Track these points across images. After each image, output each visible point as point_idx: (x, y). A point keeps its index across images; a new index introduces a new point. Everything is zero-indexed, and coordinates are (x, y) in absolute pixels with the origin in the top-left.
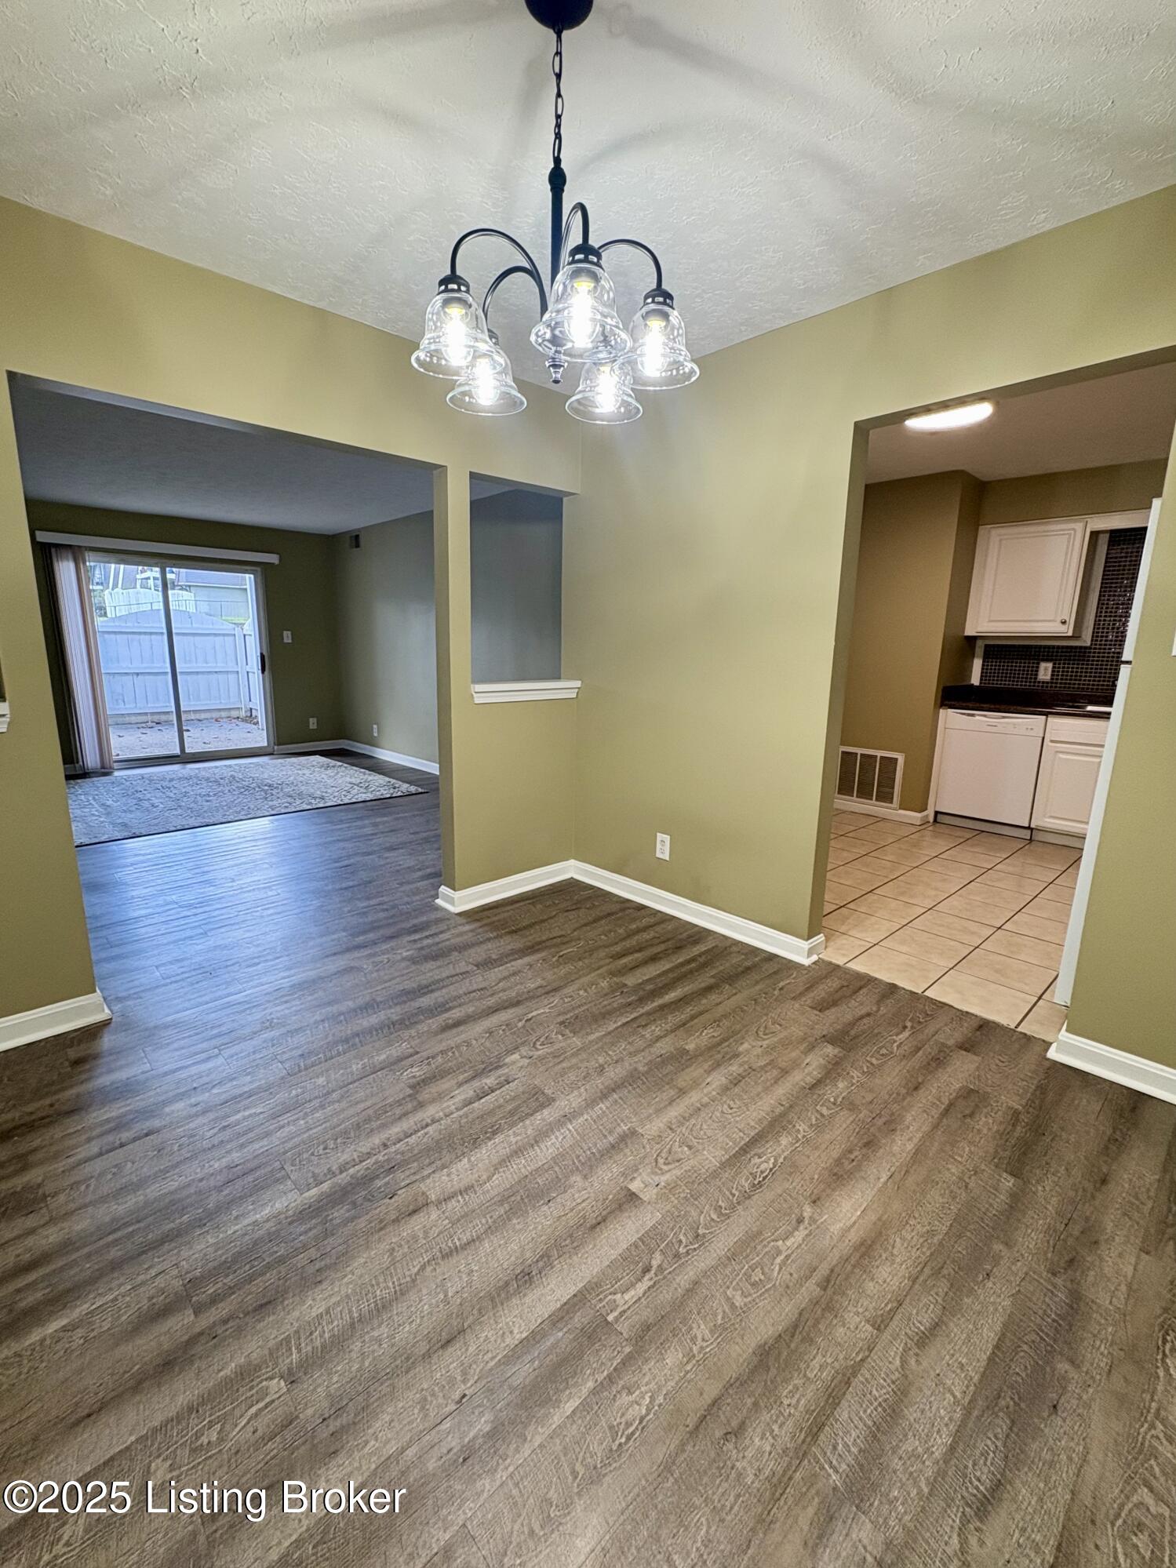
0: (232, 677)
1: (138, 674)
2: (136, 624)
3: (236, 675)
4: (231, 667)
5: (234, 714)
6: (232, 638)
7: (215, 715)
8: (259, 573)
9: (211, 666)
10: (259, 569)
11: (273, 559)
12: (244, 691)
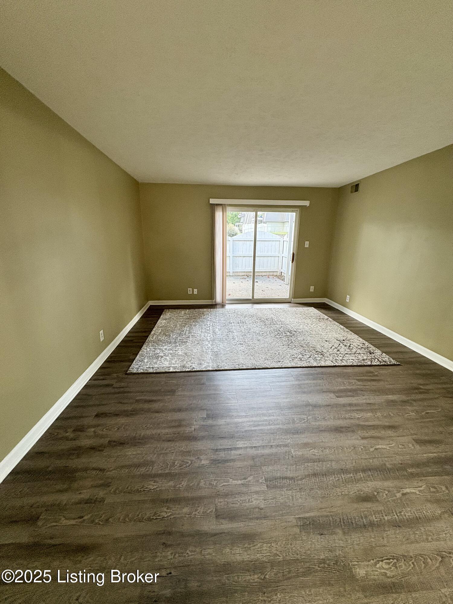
0: (277, 258)
1: (244, 257)
2: (246, 237)
3: (278, 258)
4: (277, 254)
5: (275, 274)
6: (279, 242)
7: (268, 274)
8: (298, 212)
9: (269, 254)
10: (299, 210)
11: (307, 203)
12: (280, 264)
